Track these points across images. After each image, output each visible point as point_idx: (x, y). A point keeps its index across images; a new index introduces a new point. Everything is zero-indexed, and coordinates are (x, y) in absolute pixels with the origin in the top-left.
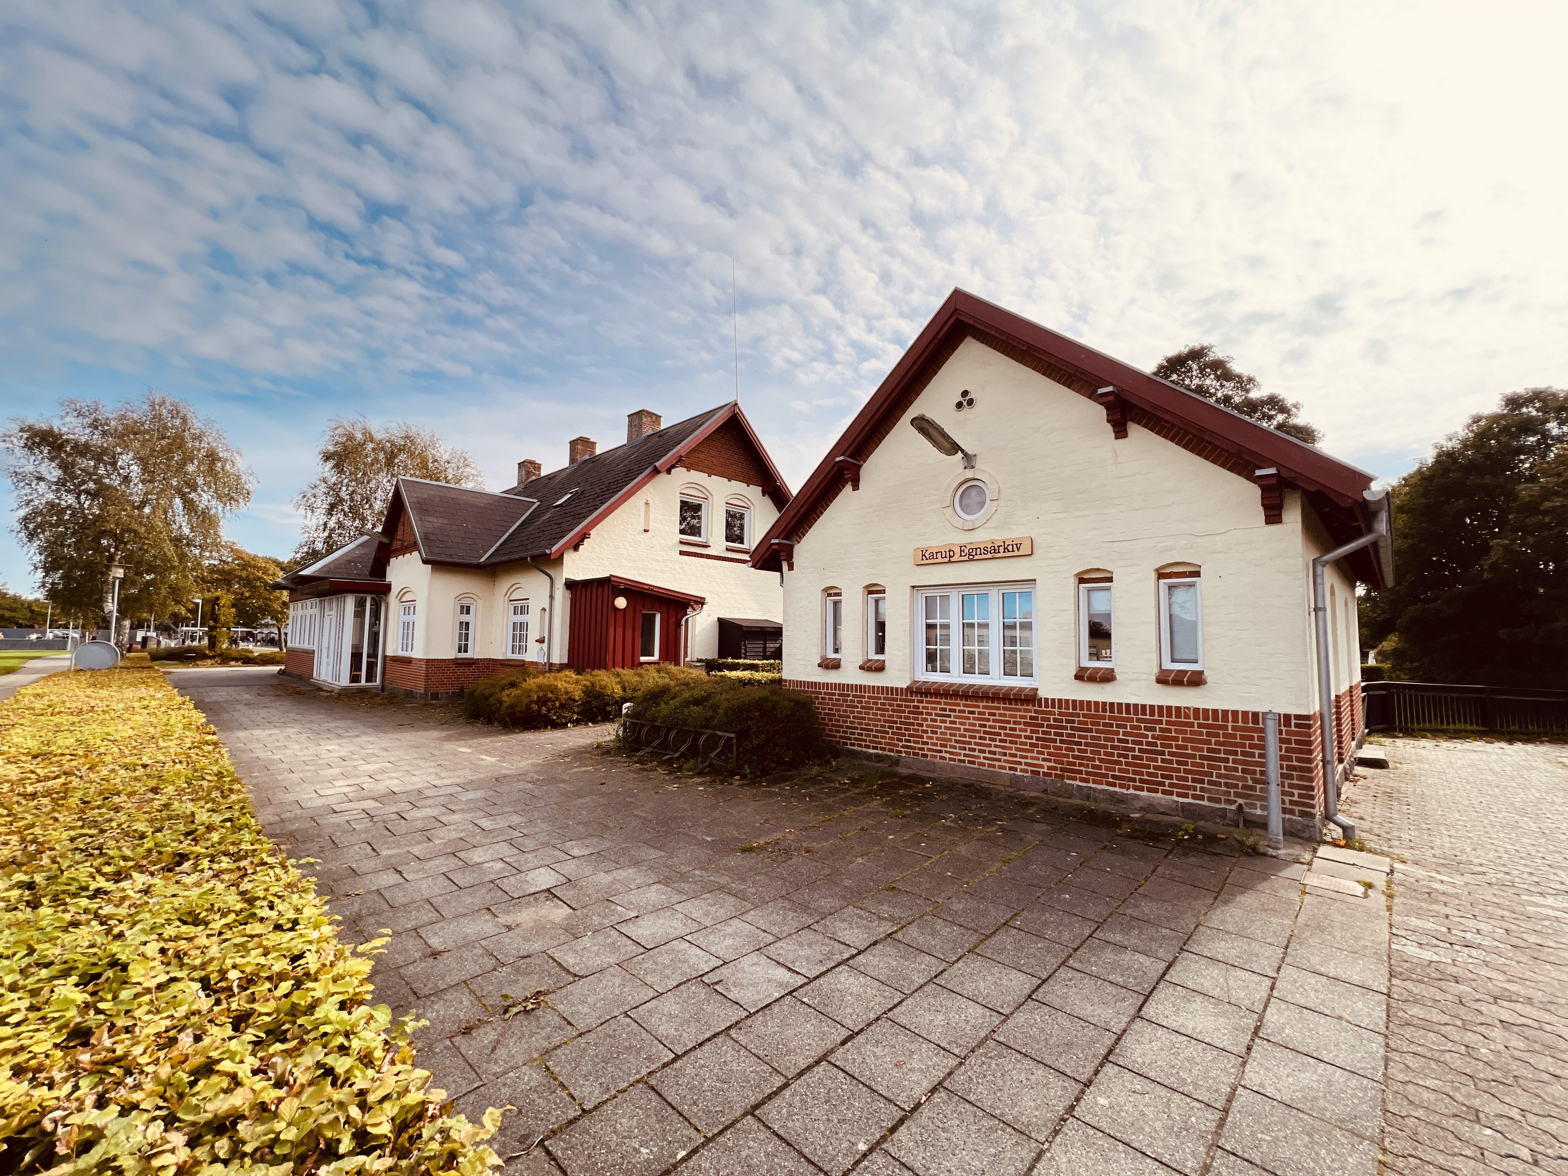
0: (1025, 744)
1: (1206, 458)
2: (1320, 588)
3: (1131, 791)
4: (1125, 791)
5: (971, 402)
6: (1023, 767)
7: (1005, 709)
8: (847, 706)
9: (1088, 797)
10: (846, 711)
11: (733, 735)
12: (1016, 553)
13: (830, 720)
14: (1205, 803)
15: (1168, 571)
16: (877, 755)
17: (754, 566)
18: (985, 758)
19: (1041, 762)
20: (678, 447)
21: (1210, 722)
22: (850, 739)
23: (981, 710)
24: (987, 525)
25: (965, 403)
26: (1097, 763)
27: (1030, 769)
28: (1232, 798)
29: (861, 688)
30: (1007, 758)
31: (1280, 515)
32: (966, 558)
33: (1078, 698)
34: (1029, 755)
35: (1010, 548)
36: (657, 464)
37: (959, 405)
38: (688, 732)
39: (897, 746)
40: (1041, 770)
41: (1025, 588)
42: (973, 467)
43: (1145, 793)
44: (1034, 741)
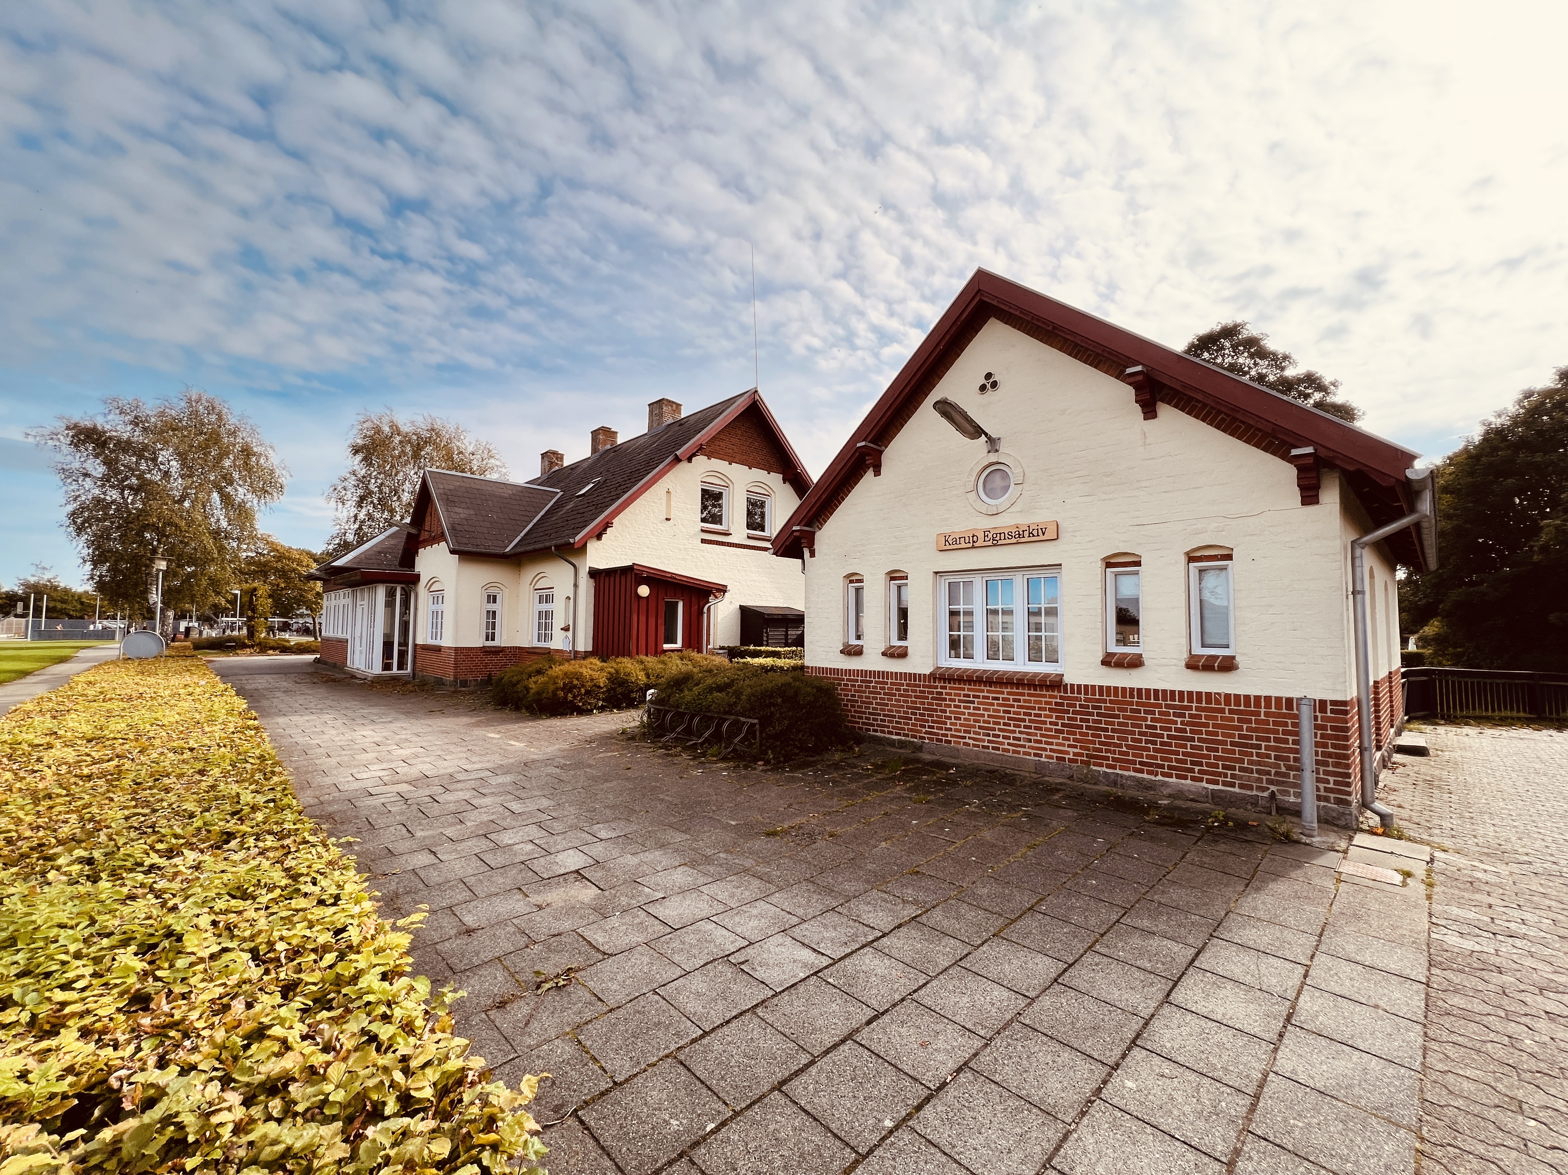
0: (1050, 730)
1: (1239, 438)
2: (1358, 570)
3: (1159, 778)
4: (1153, 777)
5: (994, 385)
6: (1048, 753)
7: (1029, 695)
8: (870, 692)
9: (1115, 784)
10: (868, 698)
11: (756, 721)
12: (1041, 538)
13: (853, 706)
14: (1237, 790)
15: (1198, 554)
16: (900, 741)
17: (775, 553)
18: (1009, 744)
19: (1066, 749)
20: (699, 435)
21: (1242, 708)
22: (873, 725)
23: (1005, 696)
24: (1012, 509)
25: (988, 386)
26: (1124, 749)
27: (1055, 755)
28: (1264, 785)
29: (884, 674)
30: (1032, 744)
31: (1317, 496)
32: (990, 543)
33: (1105, 683)
34: (1055, 741)
35: (1035, 533)
36: (678, 453)
37: (983, 388)
38: (712, 718)
39: (921, 732)
40: (1067, 757)
41: (1049, 573)
42: (997, 451)
43: (1173, 780)
44: (1059, 727)
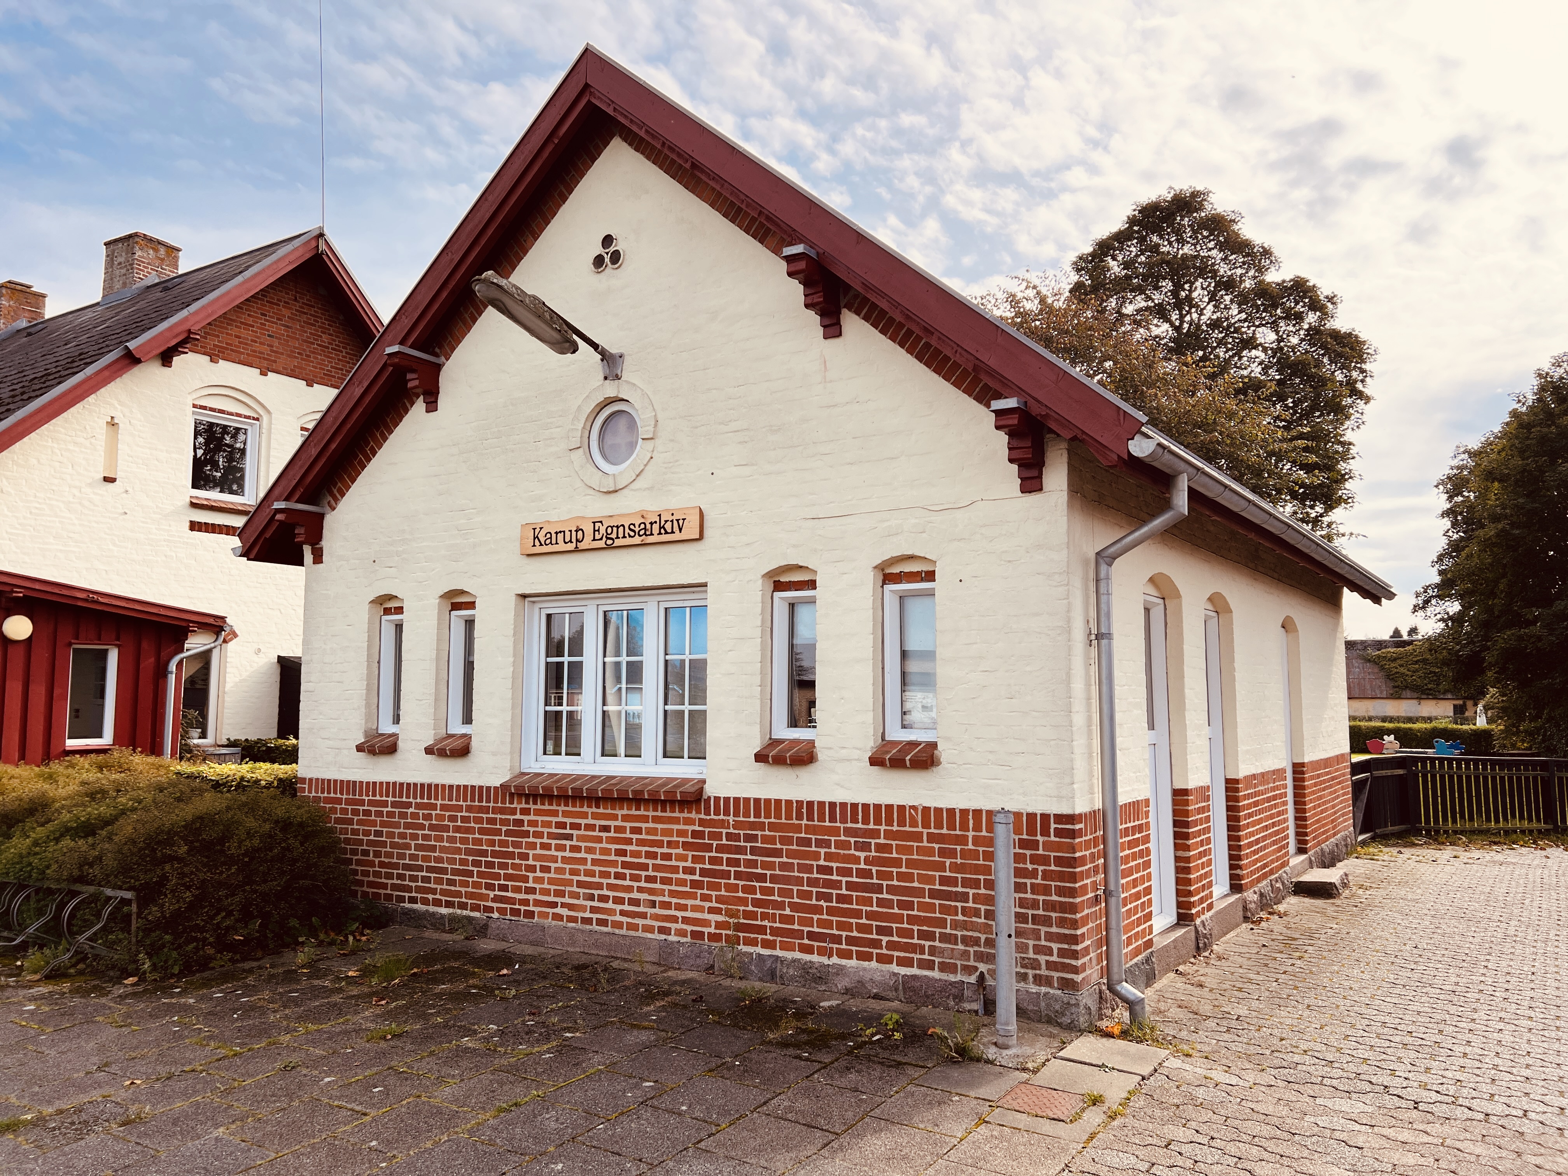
0: (682, 883)
3: (835, 960)
4: (825, 960)
5: (616, 257)
6: (680, 926)
7: (656, 819)
8: (407, 826)
9: (772, 975)
10: (403, 836)
11: (128, 895)
12: (677, 536)
13: (377, 854)
14: (936, 974)
15: (896, 570)
16: (453, 918)
17: (248, 553)
18: (623, 913)
19: (706, 916)
20: (184, 313)
21: (944, 831)
22: (409, 889)
23: (619, 823)
24: (639, 484)
25: (607, 259)
26: (788, 911)
27: (689, 928)
28: (972, 963)
29: (429, 789)
30: (657, 911)
31: (1040, 477)
32: (601, 544)
33: (763, 795)
34: (690, 902)
35: (668, 527)
36: (132, 345)
37: (599, 261)
39: (485, 897)
40: (706, 930)
41: (689, 600)
42: (618, 377)
43: (853, 963)
44: (697, 877)
